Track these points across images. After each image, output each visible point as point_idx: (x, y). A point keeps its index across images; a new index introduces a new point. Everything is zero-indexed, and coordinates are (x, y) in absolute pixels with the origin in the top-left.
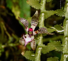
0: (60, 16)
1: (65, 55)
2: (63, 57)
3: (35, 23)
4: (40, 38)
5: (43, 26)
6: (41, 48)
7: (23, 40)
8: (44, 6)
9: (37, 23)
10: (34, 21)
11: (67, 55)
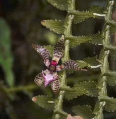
0: (94, 44)
1: (101, 103)
2: (99, 105)
3: (59, 54)
4: (62, 77)
5: (68, 58)
6: (64, 91)
7: (41, 78)
8: (69, 29)
9: (61, 53)
10: (56, 51)
11: (105, 103)
